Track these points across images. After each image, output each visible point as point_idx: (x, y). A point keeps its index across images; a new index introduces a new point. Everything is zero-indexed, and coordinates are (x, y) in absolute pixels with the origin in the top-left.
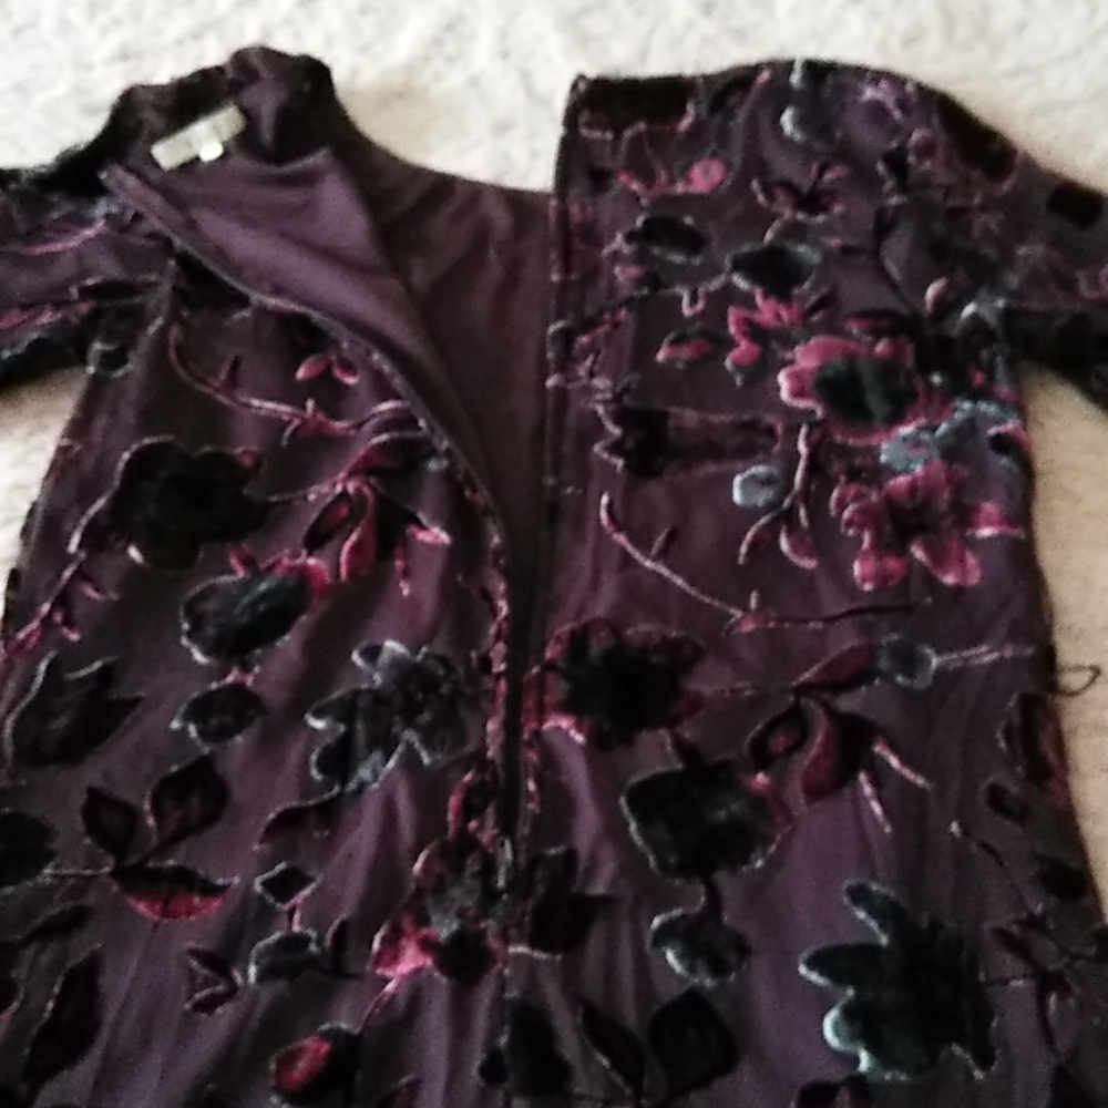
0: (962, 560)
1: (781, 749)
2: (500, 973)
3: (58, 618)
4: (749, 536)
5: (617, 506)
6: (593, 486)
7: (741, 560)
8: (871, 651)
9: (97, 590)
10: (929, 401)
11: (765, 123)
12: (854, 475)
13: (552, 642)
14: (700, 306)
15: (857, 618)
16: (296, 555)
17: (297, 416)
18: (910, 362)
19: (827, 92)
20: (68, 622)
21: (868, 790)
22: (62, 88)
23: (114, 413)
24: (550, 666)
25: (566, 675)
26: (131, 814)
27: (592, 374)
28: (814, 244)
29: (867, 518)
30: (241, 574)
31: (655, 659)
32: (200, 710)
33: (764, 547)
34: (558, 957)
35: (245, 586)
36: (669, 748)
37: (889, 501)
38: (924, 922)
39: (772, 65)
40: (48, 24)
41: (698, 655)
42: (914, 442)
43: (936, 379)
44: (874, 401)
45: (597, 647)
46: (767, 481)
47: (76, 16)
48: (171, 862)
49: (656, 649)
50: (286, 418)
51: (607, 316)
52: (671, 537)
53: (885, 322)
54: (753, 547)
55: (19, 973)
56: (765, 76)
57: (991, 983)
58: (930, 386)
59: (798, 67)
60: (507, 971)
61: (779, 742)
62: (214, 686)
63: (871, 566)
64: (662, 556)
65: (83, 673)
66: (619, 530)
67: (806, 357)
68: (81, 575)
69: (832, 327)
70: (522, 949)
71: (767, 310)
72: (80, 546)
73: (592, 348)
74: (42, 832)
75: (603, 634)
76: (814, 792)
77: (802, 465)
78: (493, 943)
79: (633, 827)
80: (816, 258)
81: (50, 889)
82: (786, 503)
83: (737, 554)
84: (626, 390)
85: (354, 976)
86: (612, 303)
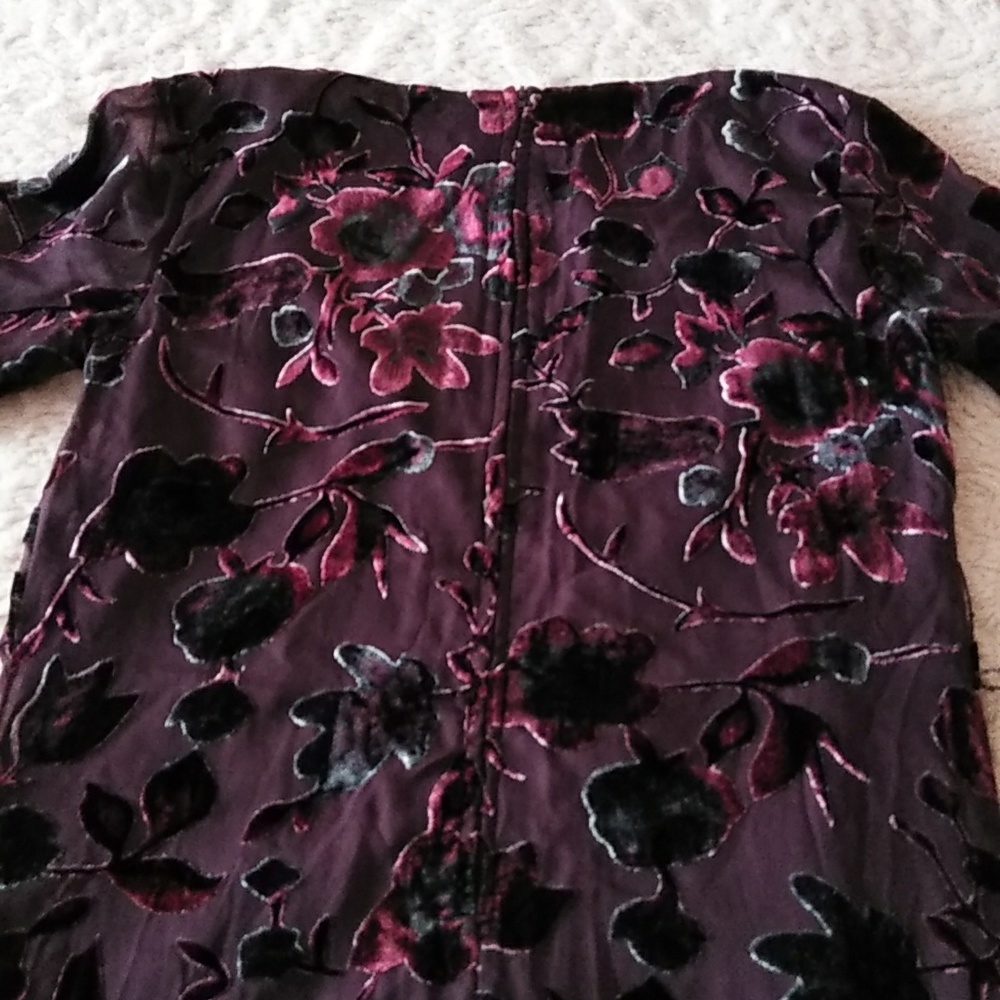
0: (889, 557)
1: (732, 740)
2: (474, 971)
3: (60, 621)
4: (693, 534)
5: (571, 508)
6: (549, 488)
7: (686, 558)
8: (811, 647)
9: (95, 593)
10: (859, 403)
11: (707, 133)
12: (789, 476)
13: (514, 641)
14: (649, 312)
15: (797, 615)
16: (278, 558)
17: (277, 424)
18: (840, 365)
19: (763, 103)
20: (69, 625)
21: (813, 783)
22: (53, 98)
23: (109, 424)
24: (512, 664)
25: (527, 672)
26: (127, 810)
27: (549, 379)
28: (754, 250)
29: (801, 517)
30: (228, 574)
31: (611, 654)
32: (190, 709)
33: (707, 545)
34: (527, 951)
35: (232, 586)
36: (627, 744)
37: (822, 499)
38: (866, 913)
39: (712, 75)
40: (38, 35)
41: (651, 650)
42: (844, 443)
43: (865, 382)
44: (806, 403)
45: (557, 645)
46: (709, 482)
47: (64, 26)
48: (164, 855)
49: (613, 645)
50: (267, 426)
51: (565, 322)
52: (621, 537)
53: (819, 325)
54: (695, 546)
55: (26, 964)
56: (707, 86)
57: (927, 970)
58: (859, 388)
59: (737, 78)
60: (479, 968)
61: (730, 734)
62: (203, 685)
63: (806, 564)
64: (614, 555)
65: (82, 673)
66: (573, 531)
67: (745, 360)
68: (81, 579)
69: (770, 331)
70: (494, 946)
71: (710, 315)
72: (79, 551)
73: (551, 354)
74: (46, 827)
75: (563, 633)
76: (763, 786)
77: (741, 467)
78: (467, 941)
79: (592, 820)
80: (756, 264)
81: (54, 884)
82: (727, 504)
83: (683, 552)
84: (581, 394)
85: (335, 973)
86: (569, 309)
